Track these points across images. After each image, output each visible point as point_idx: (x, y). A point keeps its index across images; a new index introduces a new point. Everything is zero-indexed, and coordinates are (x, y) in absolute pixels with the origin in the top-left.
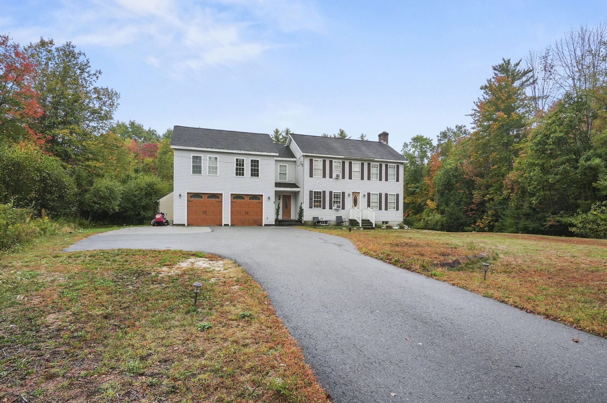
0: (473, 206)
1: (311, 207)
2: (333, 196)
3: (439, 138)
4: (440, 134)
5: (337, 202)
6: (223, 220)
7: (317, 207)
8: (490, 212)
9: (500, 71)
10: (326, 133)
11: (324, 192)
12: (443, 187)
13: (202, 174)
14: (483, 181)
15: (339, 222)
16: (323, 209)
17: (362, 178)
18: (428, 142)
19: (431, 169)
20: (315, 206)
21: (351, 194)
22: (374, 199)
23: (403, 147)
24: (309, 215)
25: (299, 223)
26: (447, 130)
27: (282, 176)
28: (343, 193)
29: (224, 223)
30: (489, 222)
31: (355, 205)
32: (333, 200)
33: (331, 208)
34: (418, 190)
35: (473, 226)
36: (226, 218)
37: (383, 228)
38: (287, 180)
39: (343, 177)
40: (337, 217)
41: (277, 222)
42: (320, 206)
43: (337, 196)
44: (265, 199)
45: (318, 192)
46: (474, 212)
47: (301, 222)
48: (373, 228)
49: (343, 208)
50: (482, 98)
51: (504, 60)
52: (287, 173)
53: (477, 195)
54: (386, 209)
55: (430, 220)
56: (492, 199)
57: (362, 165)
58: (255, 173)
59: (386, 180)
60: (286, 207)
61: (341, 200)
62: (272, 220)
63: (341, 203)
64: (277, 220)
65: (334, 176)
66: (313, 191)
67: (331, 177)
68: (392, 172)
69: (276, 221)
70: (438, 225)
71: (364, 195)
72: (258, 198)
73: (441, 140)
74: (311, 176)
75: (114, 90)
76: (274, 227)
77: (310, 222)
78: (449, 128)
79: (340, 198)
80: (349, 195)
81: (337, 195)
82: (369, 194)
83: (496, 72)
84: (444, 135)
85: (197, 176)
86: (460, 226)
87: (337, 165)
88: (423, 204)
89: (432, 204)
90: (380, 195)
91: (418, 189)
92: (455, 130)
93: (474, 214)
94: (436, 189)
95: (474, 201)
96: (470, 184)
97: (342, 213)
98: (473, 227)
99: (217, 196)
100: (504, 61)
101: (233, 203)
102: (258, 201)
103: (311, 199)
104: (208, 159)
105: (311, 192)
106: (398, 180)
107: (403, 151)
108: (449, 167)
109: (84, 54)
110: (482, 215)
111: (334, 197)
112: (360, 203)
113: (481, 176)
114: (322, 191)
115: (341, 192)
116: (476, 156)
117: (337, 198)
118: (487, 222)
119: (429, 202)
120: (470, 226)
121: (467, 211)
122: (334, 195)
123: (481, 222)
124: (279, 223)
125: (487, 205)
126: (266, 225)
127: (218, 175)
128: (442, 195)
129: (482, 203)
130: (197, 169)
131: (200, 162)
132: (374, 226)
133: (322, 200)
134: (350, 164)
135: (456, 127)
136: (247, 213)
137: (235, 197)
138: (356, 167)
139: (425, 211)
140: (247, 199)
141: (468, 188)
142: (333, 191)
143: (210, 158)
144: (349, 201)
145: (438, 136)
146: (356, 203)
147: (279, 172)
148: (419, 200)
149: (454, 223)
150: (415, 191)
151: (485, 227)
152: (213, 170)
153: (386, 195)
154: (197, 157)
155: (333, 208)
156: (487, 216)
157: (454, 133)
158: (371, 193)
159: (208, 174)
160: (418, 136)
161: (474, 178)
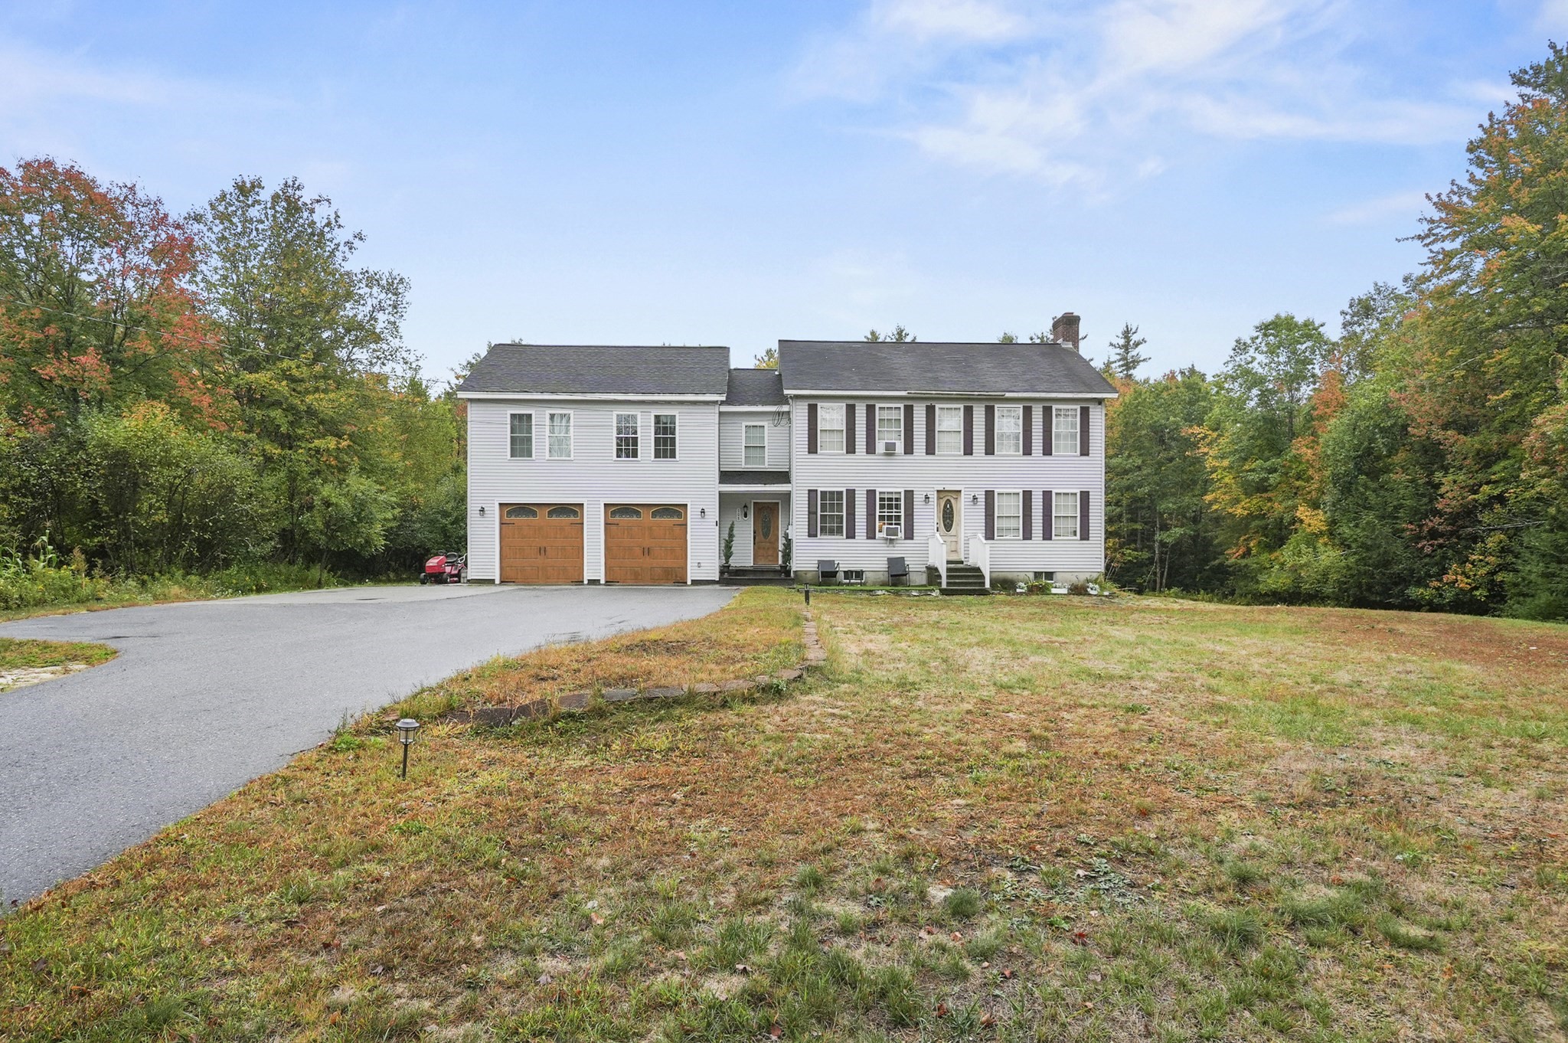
0: (1437, 520)
1: (812, 534)
2: (878, 503)
3: (1348, 317)
4: (1351, 306)
5: (890, 518)
6: (585, 568)
7: (832, 532)
8: (1492, 542)
9: (1539, 86)
10: (1011, 332)
11: (851, 493)
12: (1351, 466)
13: (534, 457)
14: (1470, 443)
15: (897, 576)
16: (847, 538)
17: (968, 450)
18: (1310, 331)
19: (1315, 413)
20: (823, 530)
21: (934, 497)
22: (1008, 508)
23: (1232, 353)
24: (807, 555)
25: (783, 576)
26: (1373, 292)
27: (753, 453)
28: (909, 494)
29: (587, 576)
30: (1493, 573)
31: (948, 527)
32: (878, 514)
33: (871, 535)
34: (1274, 479)
35: (1436, 584)
36: (594, 565)
37: (1018, 590)
38: (766, 466)
39: (909, 449)
40: (889, 560)
41: (726, 575)
42: (839, 531)
43: (890, 502)
44: (692, 514)
45: (832, 493)
46: (1441, 541)
47: (788, 573)
48: (984, 593)
49: (909, 535)
50: (1464, 182)
51: (1552, 46)
52: (766, 445)
53: (1452, 489)
54: (1047, 535)
55: (1305, 565)
56: (1501, 499)
57: (969, 412)
58: (665, 447)
59: (1047, 451)
60: (766, 535)
61: (902, 514)
62: (711, 569)
63: (902, 522)
64: (725, 570)
65: (880, 447)
66: (820, 490)
67: (871, 449)
68: (1065, 425)
69: (722, 573)
70: (1331, 582)
71: (975, 498)
72: (675, 511)
73: (1351, 324)
74: (813, 449)
75: (395, 273)
76: (717, 587)
77: (809, 575)
78: (1380, 284)
79: (898, 507)
80: (927, 497)
81: (890, 499)
82: (989, 495)
83: (1528, 91)
84: (1364, 309)
85: (521, 463)
86: (1396, 584)
87: (890, 414)
88: (1287, 518)
89: (1313, 520)
90: (1027, 495)
91: (1275, 475)
92: (1402, 289)
93: (1441, 546)
94: (1327, 473)
95: (1439, 507)
96: (1433, 456)
97: (903, 549)
98: (1437, 589)
99: (571, 510)
100: (1556, 52)
101: (614, 527)
102: (675, 519)
103: (812, 513)
104: (547, 421)
105: (812, 493)
106: (1085, 452)
107: (1231, 365)
108: (1364, 402)
109: (328, 200)
110: (1467, 548)
111: (882, 507)
112: (963, 521)
113: (1466, 427)
114: (844, 490)
115: (902, 490)
116: (1441, 365)
117: (890, 507)
118: (1483, 571)
119: (1303, 512)
120: (1427, 586)
121: (1418, 538)
122: (882, 499)
123: (1463, 573)
124: (731, 576)
125: (1485, 517)
126: (695, 582)
127: (572, 458)
128: (1347, 489)
129: (1468, 513)
130: (521, 446)
131: (529, 430)
132: (987, 585)
133: (844, 513)
134: (930, 412)
135: (1406, 280)
136: (647, 551)
137: (617, 511)
138: (950, 420)
139: (1293, 538)
140: (646, 517)
141: (1423, 466)
142: (878, 490)
143: (552, 416)
144: (927, 518)
145: (1343, 313)
146: (951, 518)
147: (744, 445)
148: (1279, 508)
149: (1372, 576)
150: (1266, 479)
151: (1476, 588)
152: (559, 446)
153: (1047, 495)
154: (521, 416)
155: (878, 535)
156: (1482, 554)
157: (1398, 298)
158: (997, 491)
159: (547, 457)
160: (1278, 317)
161: (1438, 435)
